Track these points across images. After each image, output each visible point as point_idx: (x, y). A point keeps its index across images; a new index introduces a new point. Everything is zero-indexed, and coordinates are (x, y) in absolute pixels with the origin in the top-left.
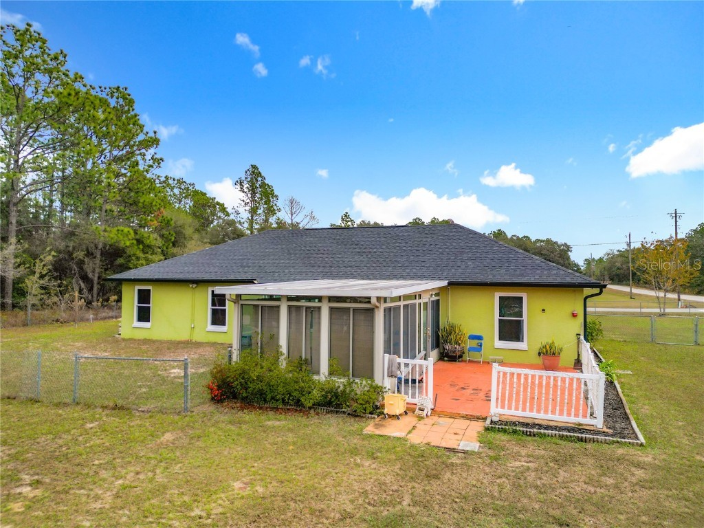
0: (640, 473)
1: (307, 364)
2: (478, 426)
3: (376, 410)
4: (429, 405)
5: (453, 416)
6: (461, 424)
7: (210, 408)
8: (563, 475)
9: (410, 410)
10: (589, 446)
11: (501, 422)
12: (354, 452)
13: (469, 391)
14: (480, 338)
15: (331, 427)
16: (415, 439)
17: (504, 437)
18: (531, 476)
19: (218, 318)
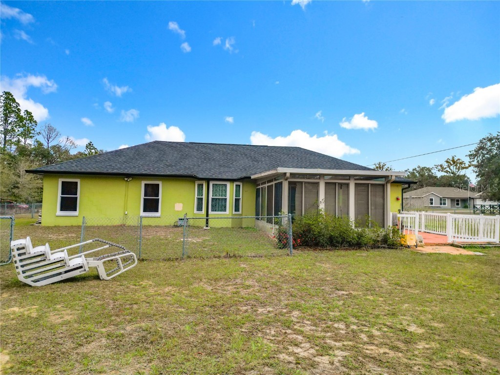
19: (151, 205)
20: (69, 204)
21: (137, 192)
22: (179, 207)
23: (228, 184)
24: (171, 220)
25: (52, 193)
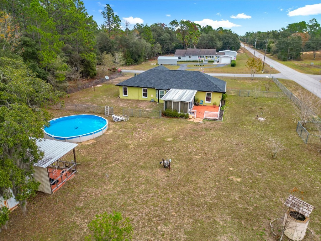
0: (220, 124)
1: (177, 111)
2: (202, 119)
3: (189, 117)
4: (195, 117)
5: (199, 118)
6: (200, 119)
7: (162, 117)
8: (212, 125)
9: (193, 117)
10: (216, 121)
11: (205, 119)
12: (187, 123)
13: (201, 113)
14: (202, 101)
15: (183, 120)
16: (194, 121)
17: (206, 121)
18: (208, 125)
19: (145, 95)
20: (125, 93)
21: (141, 91)
22: (152, 96)
23: (164, 91)
24: (150, 99)
25: (121, 91)
